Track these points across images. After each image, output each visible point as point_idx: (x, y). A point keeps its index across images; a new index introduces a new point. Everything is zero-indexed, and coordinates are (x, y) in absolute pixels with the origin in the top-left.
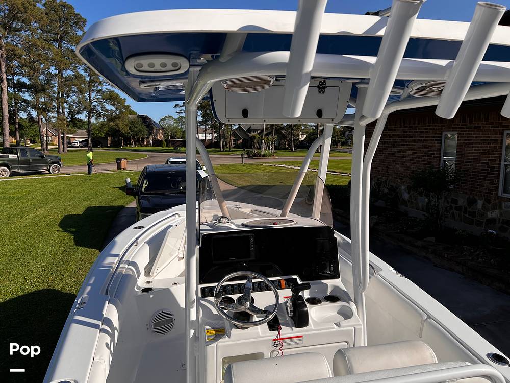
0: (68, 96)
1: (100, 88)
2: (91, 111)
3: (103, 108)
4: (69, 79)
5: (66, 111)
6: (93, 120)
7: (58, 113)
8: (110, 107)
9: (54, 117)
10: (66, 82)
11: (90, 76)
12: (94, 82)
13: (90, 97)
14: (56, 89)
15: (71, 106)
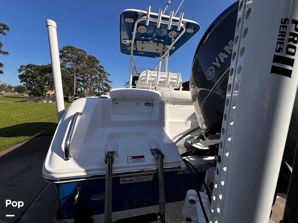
0: (93, 84)
1: (102, 82)
2: (99, 88)
3: (103, 87)
4: (94, 79)
5: (92, 88)
6: (100, 91)
7: (90, 88)
8: (105, 88)
9: (88, 90)
10: (93, 80)
11: (100, 78)
12: (101, 80)
13: (99, 84)
14: (90, 81)
15: (94, 87)
